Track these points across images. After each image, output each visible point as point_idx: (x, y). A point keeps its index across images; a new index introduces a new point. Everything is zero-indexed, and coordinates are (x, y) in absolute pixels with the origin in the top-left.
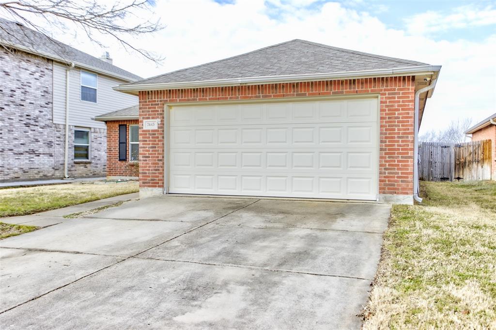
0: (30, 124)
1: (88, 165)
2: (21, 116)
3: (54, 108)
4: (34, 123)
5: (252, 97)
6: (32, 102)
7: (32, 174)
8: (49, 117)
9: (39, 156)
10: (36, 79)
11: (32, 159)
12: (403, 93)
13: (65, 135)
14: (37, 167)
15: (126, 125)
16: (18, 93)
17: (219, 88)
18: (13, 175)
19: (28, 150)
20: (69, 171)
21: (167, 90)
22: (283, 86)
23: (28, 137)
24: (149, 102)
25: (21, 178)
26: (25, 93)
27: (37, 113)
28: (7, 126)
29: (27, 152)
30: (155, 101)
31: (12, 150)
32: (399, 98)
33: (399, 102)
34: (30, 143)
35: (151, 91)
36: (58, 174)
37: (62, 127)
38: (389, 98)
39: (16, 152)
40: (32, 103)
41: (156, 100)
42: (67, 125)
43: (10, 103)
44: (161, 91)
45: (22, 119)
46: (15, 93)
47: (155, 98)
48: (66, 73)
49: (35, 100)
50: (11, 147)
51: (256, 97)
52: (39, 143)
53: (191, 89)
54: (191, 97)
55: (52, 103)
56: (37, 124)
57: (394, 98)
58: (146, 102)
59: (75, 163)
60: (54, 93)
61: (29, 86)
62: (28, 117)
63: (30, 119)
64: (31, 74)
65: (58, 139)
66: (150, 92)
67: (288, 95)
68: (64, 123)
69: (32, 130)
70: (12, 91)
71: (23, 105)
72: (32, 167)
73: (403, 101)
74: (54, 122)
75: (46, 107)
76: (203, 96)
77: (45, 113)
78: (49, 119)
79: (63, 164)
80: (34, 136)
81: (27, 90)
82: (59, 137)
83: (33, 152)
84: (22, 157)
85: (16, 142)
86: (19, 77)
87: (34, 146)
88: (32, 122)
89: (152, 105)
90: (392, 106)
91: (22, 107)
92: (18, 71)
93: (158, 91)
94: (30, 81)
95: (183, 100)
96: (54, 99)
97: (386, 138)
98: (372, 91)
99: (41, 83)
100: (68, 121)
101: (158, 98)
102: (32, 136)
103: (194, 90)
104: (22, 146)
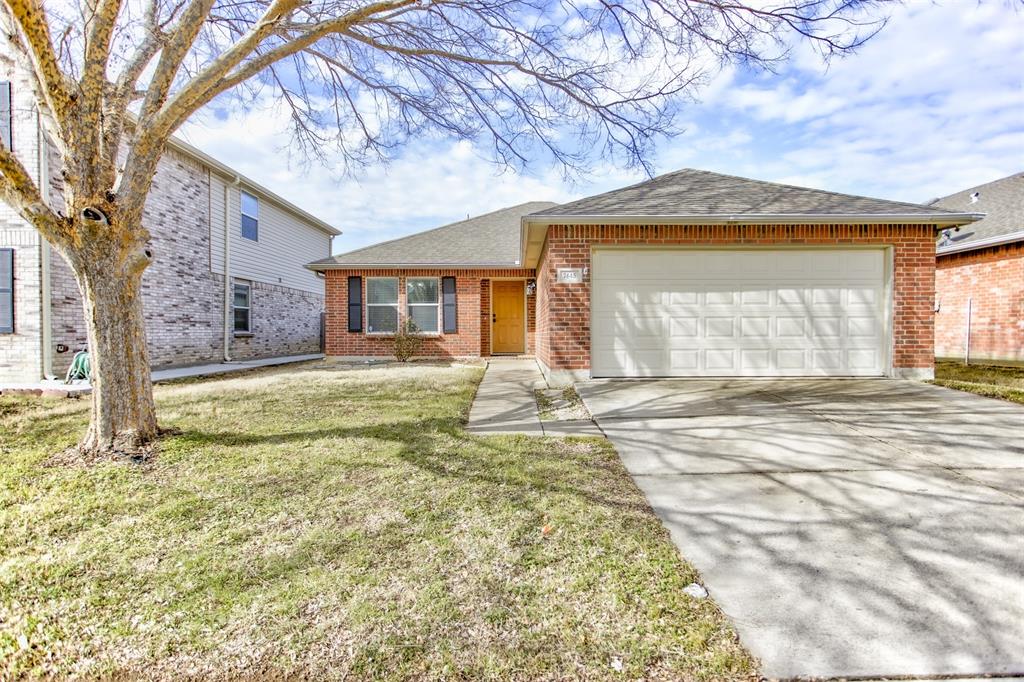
0: (183, 272)
1: (249, 340)
2: (172, 259)
3: (212, 247)
4: (189, 271)
5: (729, 242)
6: (187, 235)
7: (187, 357)
8: (206, 261)
9: (194, 325)
10: (189, 197)
11: (187, 331)
12: (923, 245)
13: (224, 291)
14: (193, 343)
15: (360, 278)
16: (169, 218)
17: (681, 226)
18: (164, 359)
19: (181, 316)
20: (230, 349)
21: (597, 226)
22: (774, 229)
23: (181, 294)
24: (567, 241)
25: (175, 362)
26: (177, 219)
27: (191, 254)
28: (156, 275)
29: (180, 319)
30: (578, 241)
31: (162, 315)
32: (918, 250)
33: (918, 255)
34: (184, 304)
35: (572, 226)
36: (217, 355)
37: (220, 278)
38: (907, 250)
39: (167, 319)
40: (186, 238)
41: (580, 239)
42: (228, 274)
43: (160, 236)
44: (587, 226)
45: (174, 263)
46: (164, 219)
47: (577, 237)
48: (225, 191)
49: (190, 233)
50: (161, 310)
51: (736, 241)
52: (194, 304)
53: (637, 226)
54: (637, 237)
55: (209, 239)
56: (192, 272)
57: (913, 250)
58: (562, 241)
59: (236, 337)
60: (212, 224)
61: (183, 209)
62: (181, 261)
63: (183, 264)
64: (184, 189)
65: (216, 298)
66: (569, 228)
67: (779, 241)
68: (223, 273)
69: (186, 283)
70: (161, 214)
71: (175, 241)
72: (187, 344)
73: (923, 255)
74: (213, 270)
75: (202, 245)
76: (656, 237)
77: (200, 255)
78: (206, 265)
79: (222, 339)
80: (190, 292)
81: (180, 215)
82: (217, 296)
83: (186, 319)
84: (175, 327)
85: (167, 302)
86: (170, 192)
87: (188, 309)
88: (186, 269)
89: (572, 246)
90: (910, 260)
91: (174, 243)
92: (168, 182)
93: (582, 226)
94: (184, 201)
95: (624, 241)
96: (212, 233)
97: (904, 299)
98: (887, 240)
99: (196, 205)
100: (228, 269)
101: (582, 237)
102: (186, 293)
103: (642, 227)
104: (174, 309)
